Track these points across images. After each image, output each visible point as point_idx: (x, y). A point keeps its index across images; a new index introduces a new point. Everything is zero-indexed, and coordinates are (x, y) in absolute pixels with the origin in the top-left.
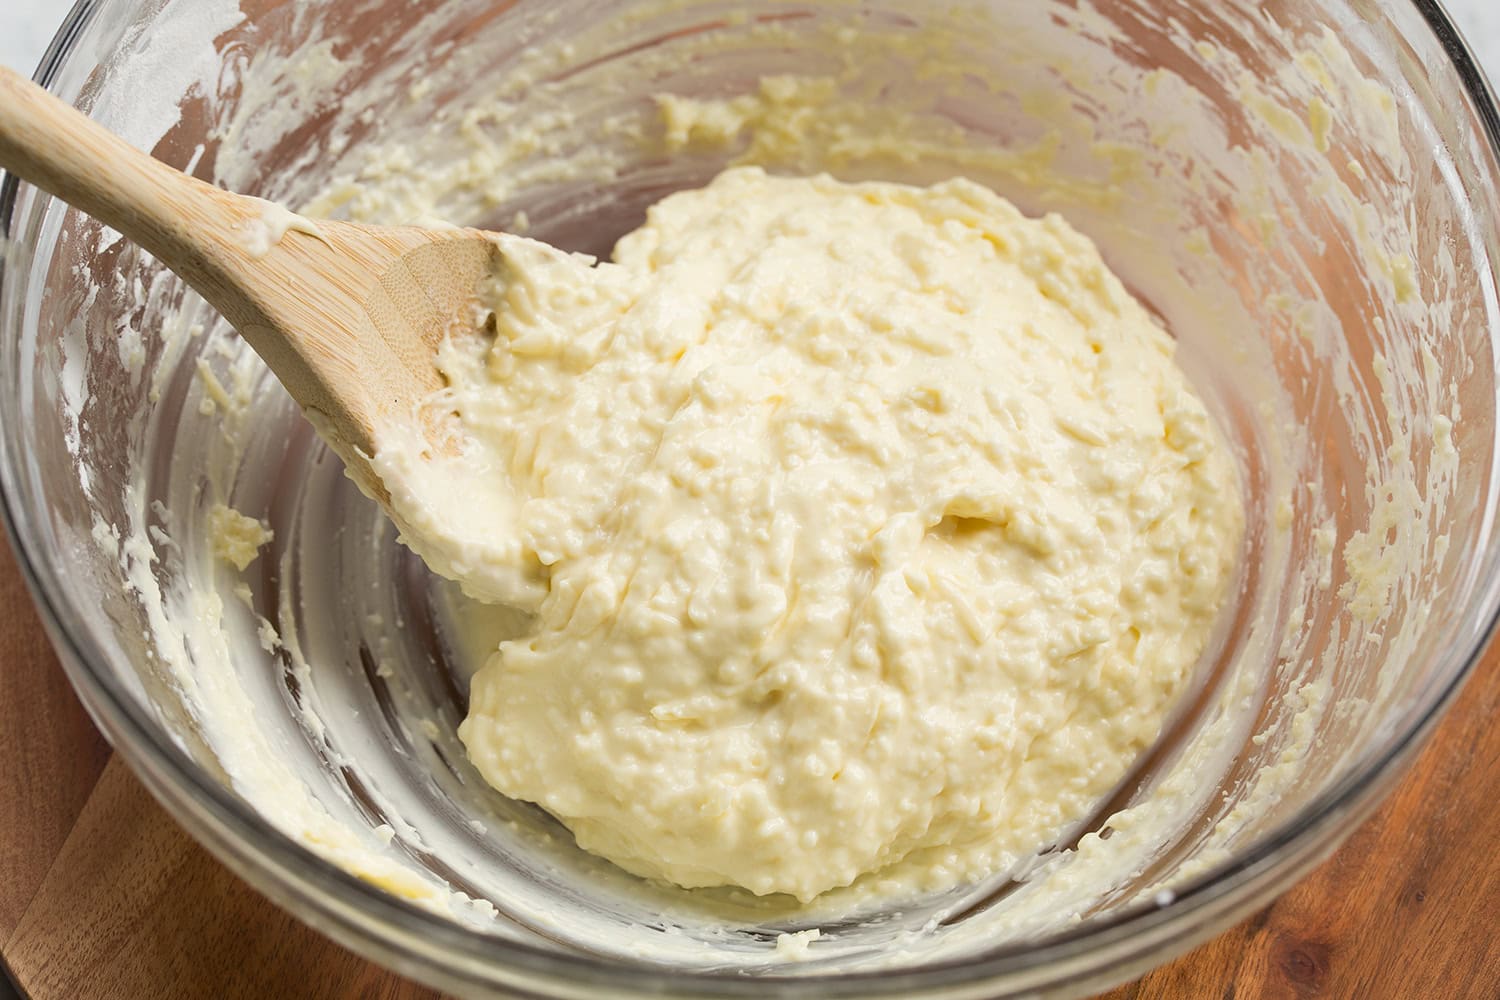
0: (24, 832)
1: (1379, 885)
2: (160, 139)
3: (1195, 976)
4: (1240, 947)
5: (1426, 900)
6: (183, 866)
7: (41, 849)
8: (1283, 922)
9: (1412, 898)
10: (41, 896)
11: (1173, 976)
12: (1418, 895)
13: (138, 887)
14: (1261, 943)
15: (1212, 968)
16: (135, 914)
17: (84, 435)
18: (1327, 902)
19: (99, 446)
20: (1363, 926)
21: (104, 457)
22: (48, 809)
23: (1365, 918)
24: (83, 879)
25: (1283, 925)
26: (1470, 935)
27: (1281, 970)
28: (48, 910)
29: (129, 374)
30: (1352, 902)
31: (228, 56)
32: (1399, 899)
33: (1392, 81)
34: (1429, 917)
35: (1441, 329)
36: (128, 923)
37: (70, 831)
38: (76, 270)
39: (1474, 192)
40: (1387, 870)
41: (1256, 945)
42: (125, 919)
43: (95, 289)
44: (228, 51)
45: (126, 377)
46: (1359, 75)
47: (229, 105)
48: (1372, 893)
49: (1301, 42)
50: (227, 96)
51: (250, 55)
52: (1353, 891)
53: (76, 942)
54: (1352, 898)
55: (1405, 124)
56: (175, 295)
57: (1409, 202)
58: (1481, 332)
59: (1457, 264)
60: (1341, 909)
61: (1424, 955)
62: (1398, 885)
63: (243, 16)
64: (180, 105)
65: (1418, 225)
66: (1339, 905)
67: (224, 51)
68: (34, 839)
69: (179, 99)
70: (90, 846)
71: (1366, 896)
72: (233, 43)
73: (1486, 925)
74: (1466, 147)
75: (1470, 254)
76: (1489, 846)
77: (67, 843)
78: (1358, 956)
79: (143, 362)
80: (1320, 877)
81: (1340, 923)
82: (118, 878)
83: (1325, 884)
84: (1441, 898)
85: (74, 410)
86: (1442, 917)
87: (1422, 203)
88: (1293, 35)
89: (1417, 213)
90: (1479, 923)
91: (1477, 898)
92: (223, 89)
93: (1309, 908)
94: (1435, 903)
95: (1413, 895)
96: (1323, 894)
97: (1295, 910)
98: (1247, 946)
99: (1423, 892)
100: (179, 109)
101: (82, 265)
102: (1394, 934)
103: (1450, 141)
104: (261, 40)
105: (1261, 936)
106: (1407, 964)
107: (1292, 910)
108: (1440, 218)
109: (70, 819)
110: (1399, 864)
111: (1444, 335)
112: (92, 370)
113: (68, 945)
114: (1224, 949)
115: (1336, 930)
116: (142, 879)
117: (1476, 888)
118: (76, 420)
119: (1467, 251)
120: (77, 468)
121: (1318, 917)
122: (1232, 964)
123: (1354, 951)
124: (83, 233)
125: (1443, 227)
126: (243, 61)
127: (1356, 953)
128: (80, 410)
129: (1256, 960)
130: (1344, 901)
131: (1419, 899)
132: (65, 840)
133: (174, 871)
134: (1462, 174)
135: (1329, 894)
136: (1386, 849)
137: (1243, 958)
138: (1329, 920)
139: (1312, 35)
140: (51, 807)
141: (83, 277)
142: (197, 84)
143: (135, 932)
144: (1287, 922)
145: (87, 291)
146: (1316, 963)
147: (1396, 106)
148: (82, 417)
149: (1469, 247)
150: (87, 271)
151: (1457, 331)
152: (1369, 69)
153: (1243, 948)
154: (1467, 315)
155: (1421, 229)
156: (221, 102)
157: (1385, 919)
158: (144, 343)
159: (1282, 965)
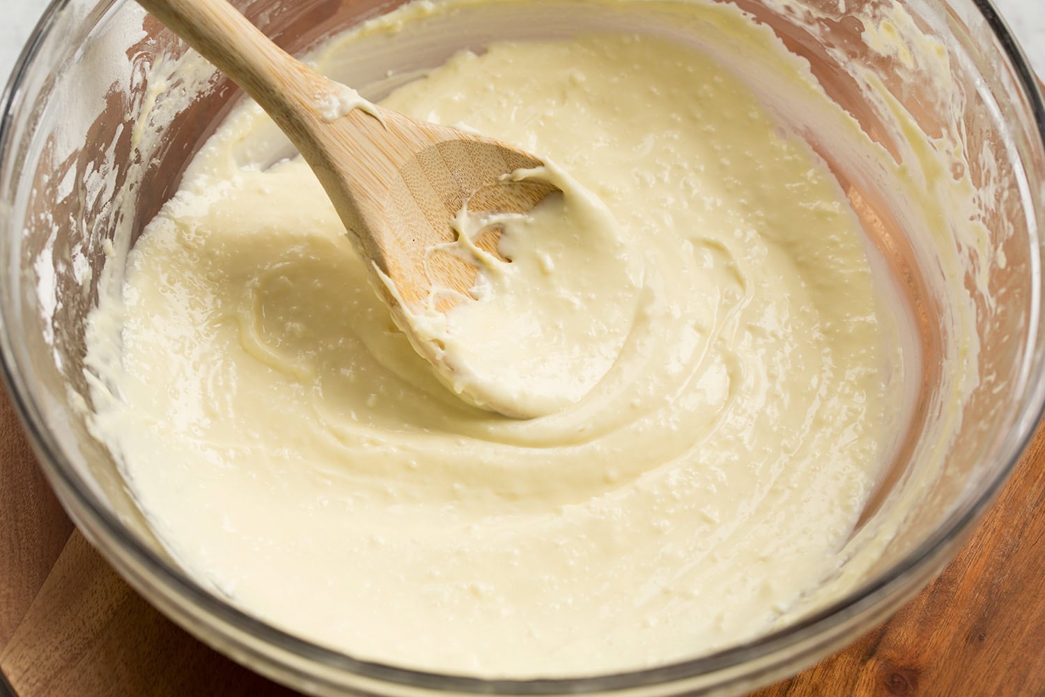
0: (14, 577)
1: (953, 629)
2: (93, 122)
3: (824, 690)
4: (856, 670)
5: (986, 639)
6: (124, 603)
7: (26, 589)
8: (887, 653)
9: (976, 639)
10: (25, 621)
11: (810, 690)
12: (980, 636)
13: (93, 617)
14: (871, 668)
15: (836, 685)
16: (90, 636)
17: (56, 331)
18: (917, 640)
19: (66, 337)
20: (942, 657)
21: (70, 345)
22: (31, 562)
23: (943, 652)
24: (55, 610)
25: (886, 655)
26: (1016, 665)
27: (884, 687)
28: (30, 633)
29: (82, 287)
30: (934, 641)
31: (137, 61)
32: (967, 639)
33: (943, 36)
34: (987, 652)
35: (988, 206)
36: (86, 641)
37: (46, 577)
38: (42, 216)
39: (1006, 109)
40: (960, 618)
41: (867, 669)
42: (84, 639)
43: (56, 229)
44: (136, 59)
45: (80, 290)
46: (920, 32)
47: (139, 96)
48: (948, 635)
49: (877, 12)
50: (137, 90)
51: (151, 60)
52: (935, 633)
53: (49, 653)
54: (934, 638)
55: (954, 65)
56: (109, 229)
57: (959, 118)
58: (1018, 206)
59: (997, 160)
60: (927, 645)
61: (984, 677)
62: (967, 628)
63: (145, 34)
64: (106, 98)
65: (967, 135)
66: (925, 642)
67: (134, 58)
68: (21, 582)
69: (105, 94)
70: (60, 588)
71: (944, 637)
72: (140, 53)
73: (1028, 658)
74: (999, 79)
75: (1006, 152)
76: (1030, 602)
77: (44, 585)
78: (938, 677)
79: (91, 278)
80: (913, 623)
81: (927, 653)
82: (79, 610)
83: (916, 627)
84: (997, 638)
85: (47, 314)
86: (997, 652)
87: (969, 119)
88: (871, 7)
89: (966, 126)
90: (1023, 655)
91: (1021, 639)
92: (134, 86)
93: (905, 644)
94: (992, 641)
95: (977, 636)
96: (915, 635)
97: (895, 645)
98: (861, 669)
99: (984, 634)
100: (106, 101)
101: (47, 212)
102: (964, 662)
103: (988, 76)
104: (158, 50)
105: (871, 664)
106: (972, 684)
107: (893, 645)
108: (983, 129)
109: (47, 568)
110: (968, 614)
111: (990, 209)
112: (58, 285)
113: (43, 656)
114: (845, 671)
115: (923, 660)
116: (96, 611)
117: (1021, 632)
118: (49, 321)
119: (1004, 150)
120: (52, 354)
121: (910, 651)
122: (850, 681)
123: (935, 674)
124: (46, 191)
125: (985, 135)
126: (147, 64)
127: (936, 675)
128: (52, 313)
129: (867, 679)
130: (929, 639)
131: (981, 639)
132: (43, 582)
133: (118, 606)
134: (997, 98)
135: (919, 635)
136: (959, 604)
137: (858, 678)
138: (918, 652)
139: (885, 7)
140: (33, 560)
141: (47, 220)
142: (117, 82)
143: (91, 647)
144: (890, 653)
145: (50, 231)
146: (908, 683)
147: (947, 52)
148: (54, 318)
149: (1004, 147)
150: (50, 217)
151: (999, 205)
152: (927, 29)
153: (858, 671)
154: (1006, 194)
155: (970, 137)
156: (133, 94)
157: (957, 652)
158: (90, 264)
159: (885, 683)
